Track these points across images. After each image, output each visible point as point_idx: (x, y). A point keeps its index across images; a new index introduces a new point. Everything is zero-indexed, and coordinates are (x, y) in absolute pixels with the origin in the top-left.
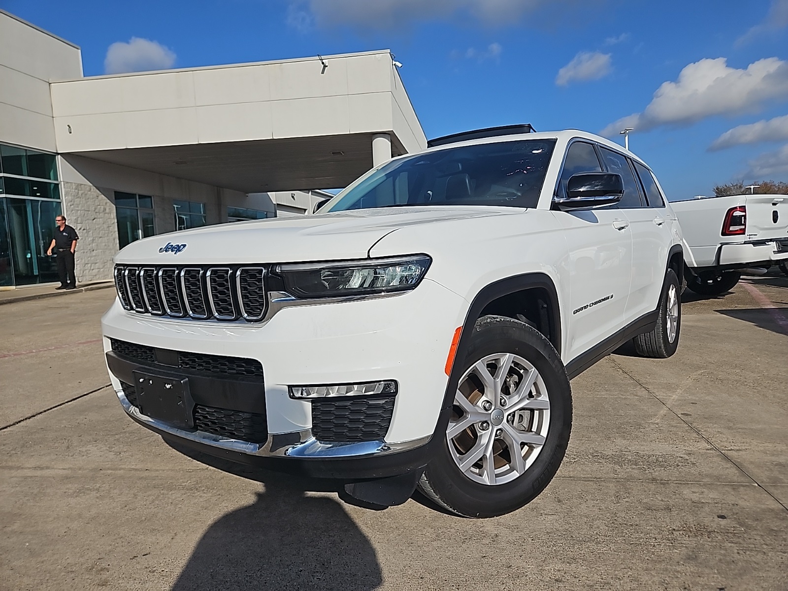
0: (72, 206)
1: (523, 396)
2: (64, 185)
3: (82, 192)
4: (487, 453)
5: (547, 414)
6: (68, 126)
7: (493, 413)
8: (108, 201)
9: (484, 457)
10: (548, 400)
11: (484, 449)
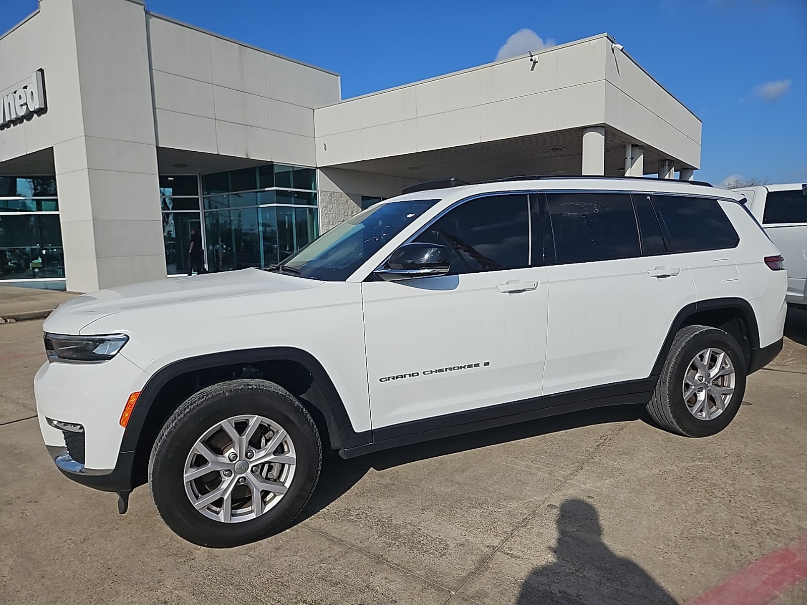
0: (326, 211)
1: (270, 452)
2: (321, 193)
3: (335, 198)
4: (224, 495)
5: (293, 468)
6: (324, 144)
7: (237, 463)
8: (356, 205)
9: (221, 499)
10: (295, 457)
11: (221, 493)
